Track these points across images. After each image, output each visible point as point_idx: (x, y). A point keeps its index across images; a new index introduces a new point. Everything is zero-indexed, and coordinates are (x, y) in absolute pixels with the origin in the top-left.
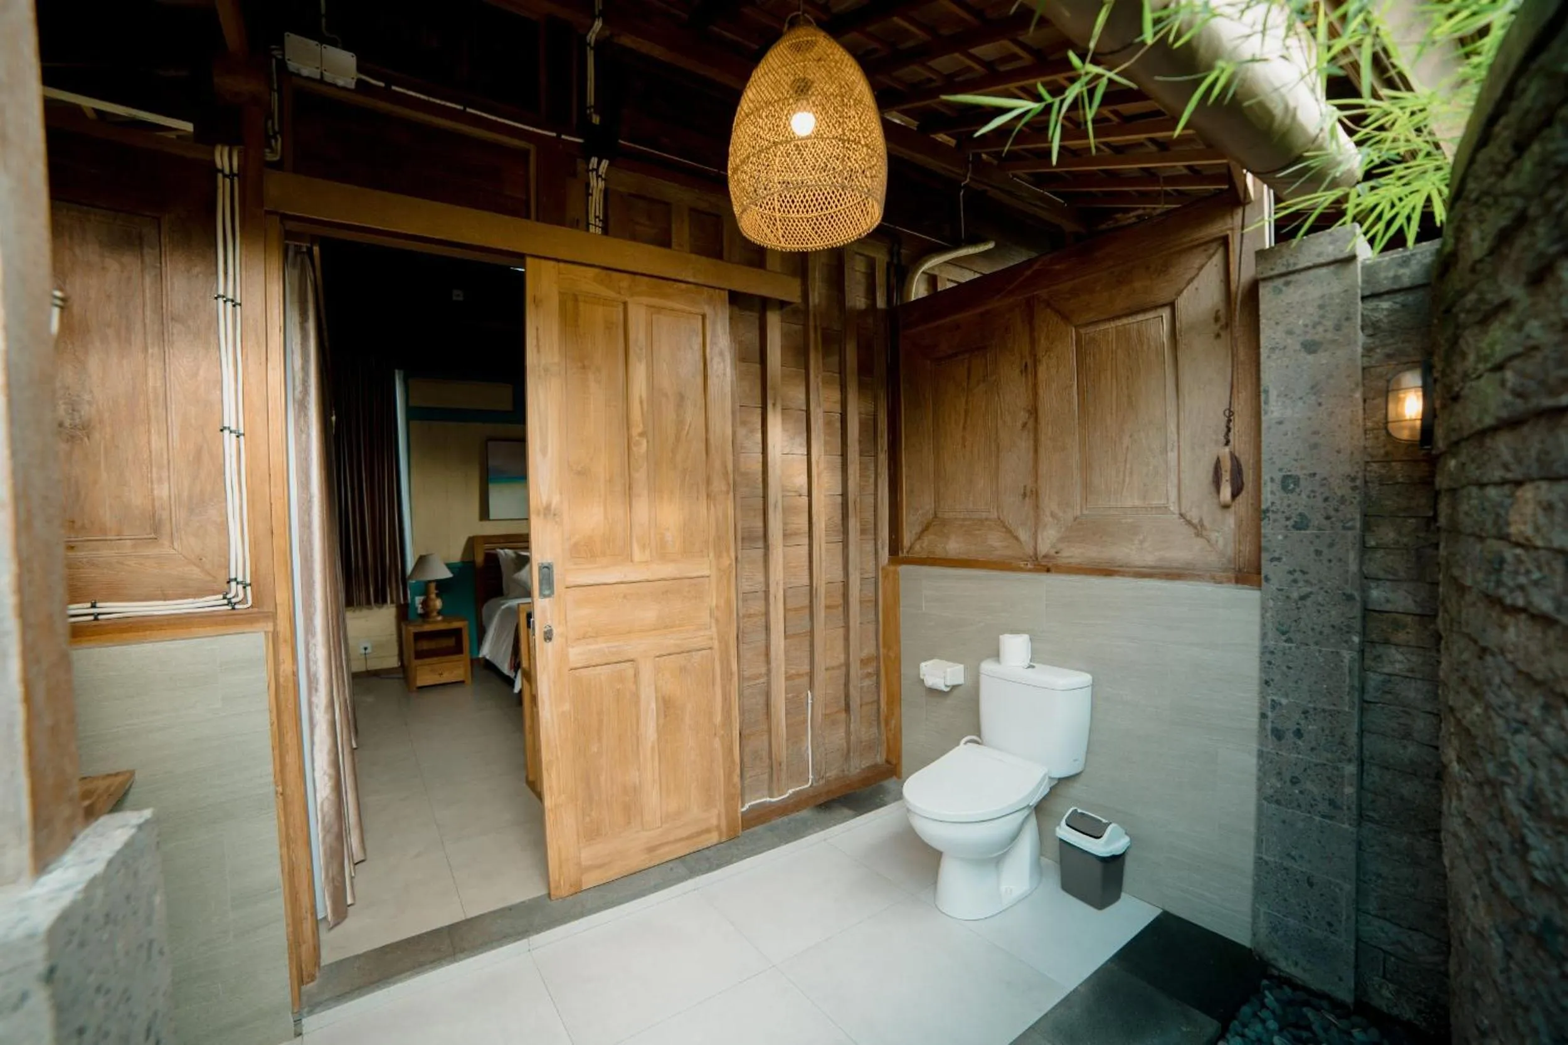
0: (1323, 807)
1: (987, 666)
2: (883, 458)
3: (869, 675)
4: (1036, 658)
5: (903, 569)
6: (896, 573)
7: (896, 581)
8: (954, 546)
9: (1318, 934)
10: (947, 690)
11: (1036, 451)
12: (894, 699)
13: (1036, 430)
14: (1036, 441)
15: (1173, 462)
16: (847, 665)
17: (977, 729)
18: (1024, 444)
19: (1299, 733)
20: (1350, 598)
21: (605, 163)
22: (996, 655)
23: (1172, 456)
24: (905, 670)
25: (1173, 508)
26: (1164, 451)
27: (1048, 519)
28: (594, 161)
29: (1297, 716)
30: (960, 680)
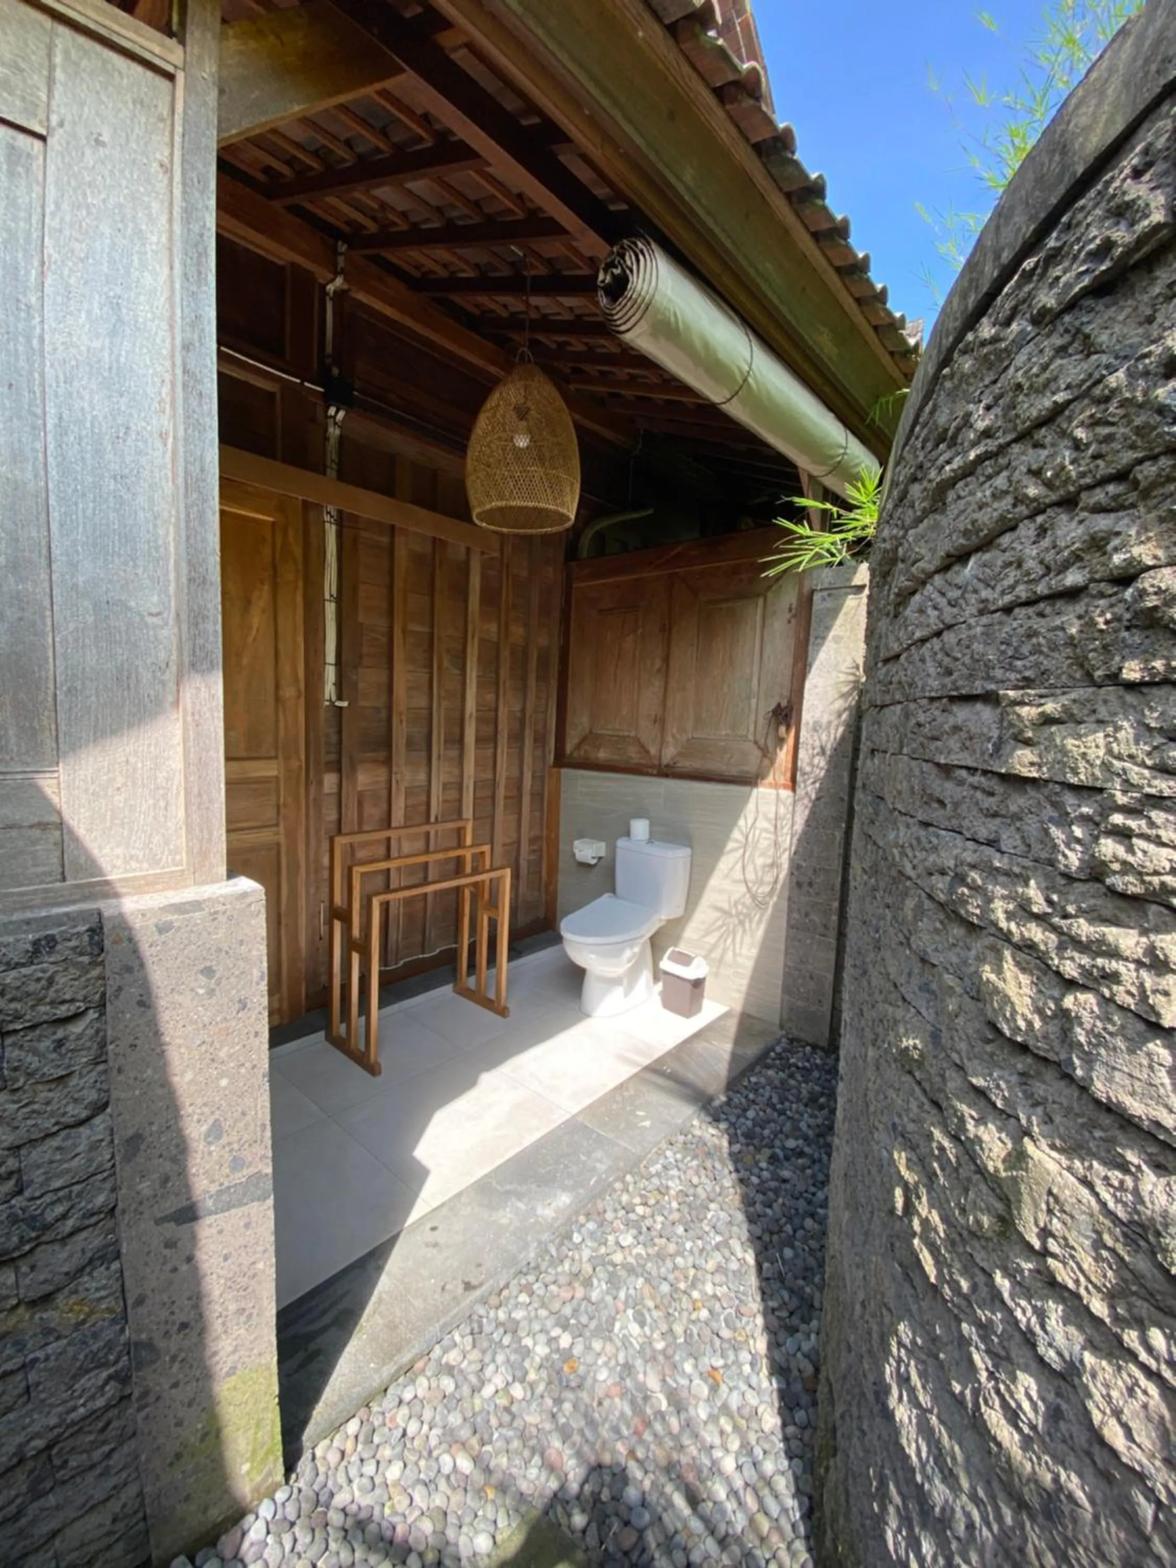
0: (821, 930)
1: (621, 843)
2: (554, 683)
3: (534, 851)
4: (653, 838)
5: (564, 771)
6: (559, 773)
7: (559, 779)
8: (602, 755)
9: (813, 1008)
10: (593, 862)
11: (666, 689)
12: (553, 869)
13: (667, 676)
14: (666, 683)
15: (754, 706)
16: (519, 842)
17: (613, 890)
18: (658, 683)
19: (810, 884)
20: (842, 799)
21: (341, 415)
22: (628, 834)
23: (754, 701)
24: (562, 847)
25: (751, 737)
26: (749, 698)
27: (669, 739)
28: (332, 411)
29: (810, 873)
30: (602, 853)
